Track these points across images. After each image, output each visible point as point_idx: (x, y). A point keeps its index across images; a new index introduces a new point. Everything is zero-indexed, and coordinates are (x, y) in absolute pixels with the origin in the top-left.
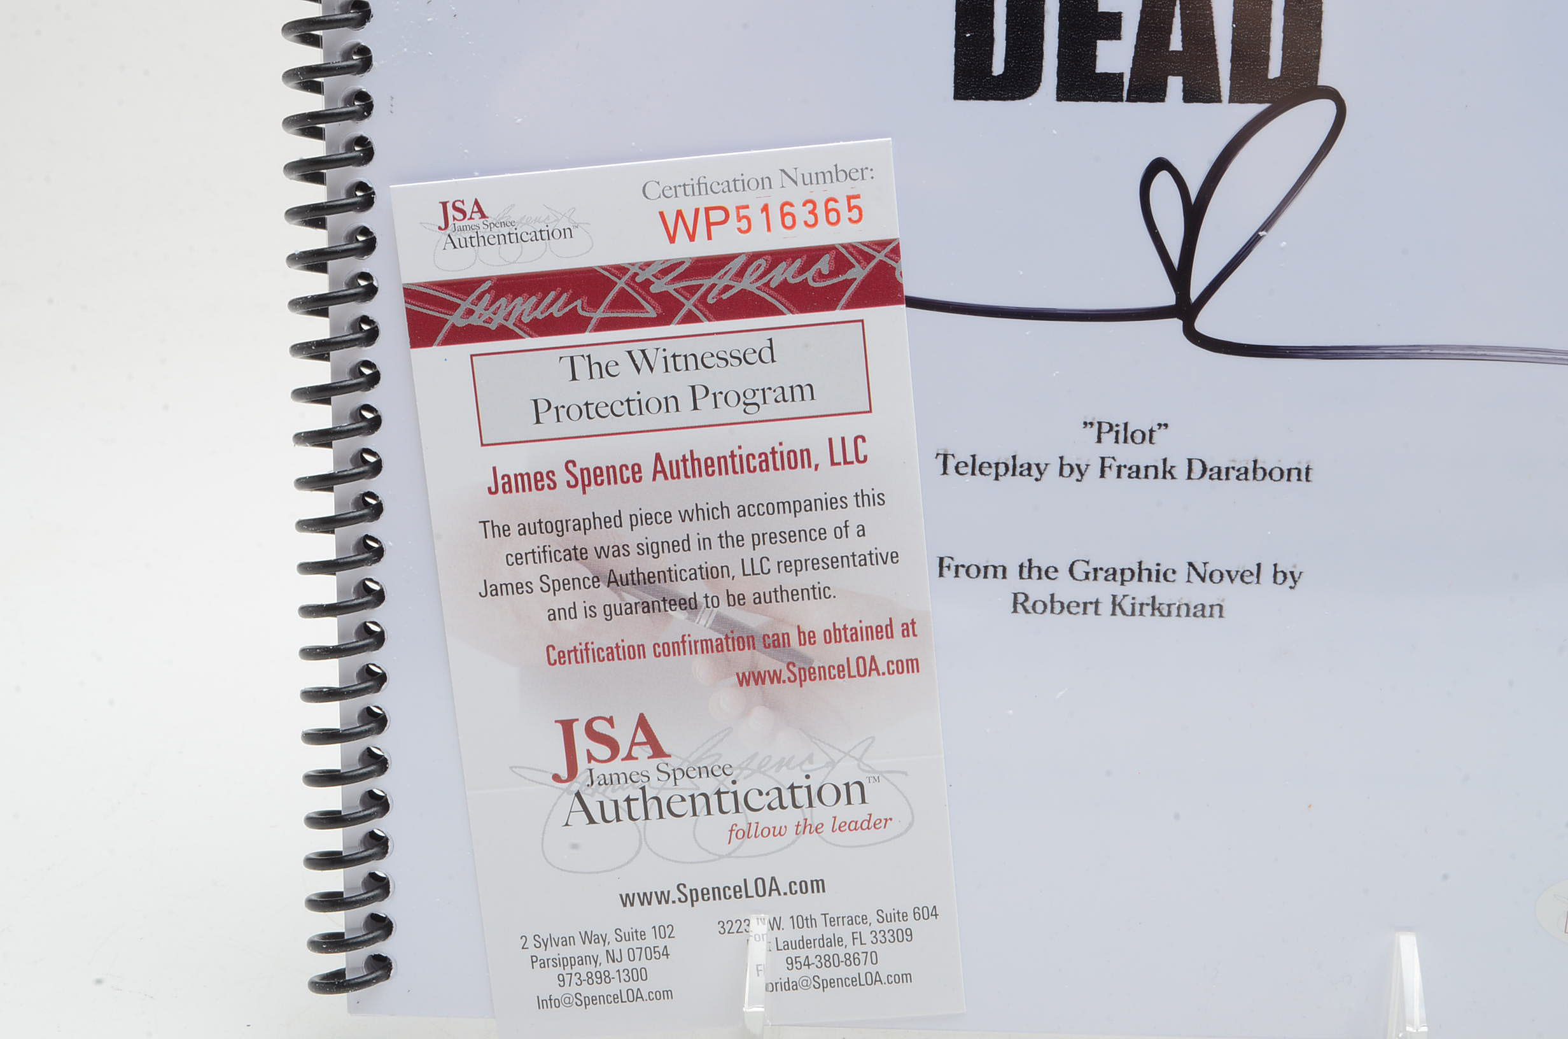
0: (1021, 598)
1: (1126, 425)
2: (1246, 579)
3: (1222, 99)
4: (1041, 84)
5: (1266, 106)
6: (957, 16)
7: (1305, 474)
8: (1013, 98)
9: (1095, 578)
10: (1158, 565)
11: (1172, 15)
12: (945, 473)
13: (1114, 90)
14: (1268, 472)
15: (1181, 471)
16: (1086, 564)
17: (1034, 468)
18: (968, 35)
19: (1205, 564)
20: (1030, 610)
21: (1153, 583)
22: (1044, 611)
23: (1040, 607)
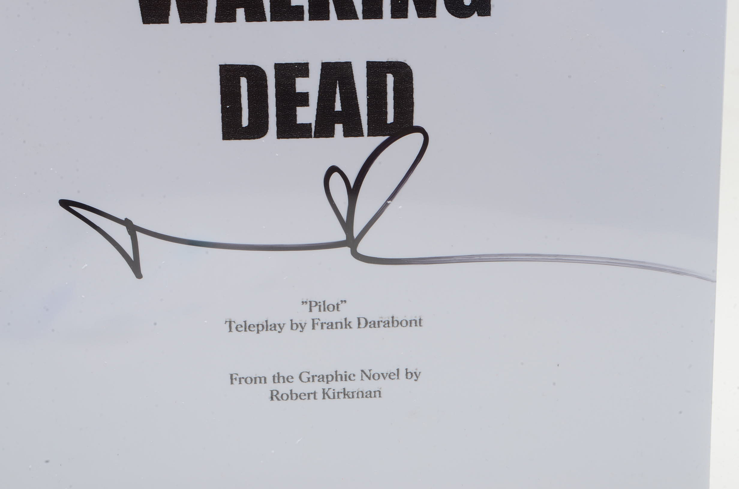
0: (275, 393)
1: (324, 302)
2: (392, 377)
3: (364, 134)
4: (268, 130)
5: (387, 137)
6: (221, 97)
7: (419, 322)
8: (254, 138)
9: (313, 381)
10: (346, 372)
11: (335, 93)
12: (230, 331)
13: (307, 132)
14: (400, 322)
15: (354, 324)
16: (308, 374)
17: (278, 326)
18: (228, 107)
19: (370, 370)
20: (280, 399)
21: (344, 382)
22: (287, 399)
23: (285, 397)
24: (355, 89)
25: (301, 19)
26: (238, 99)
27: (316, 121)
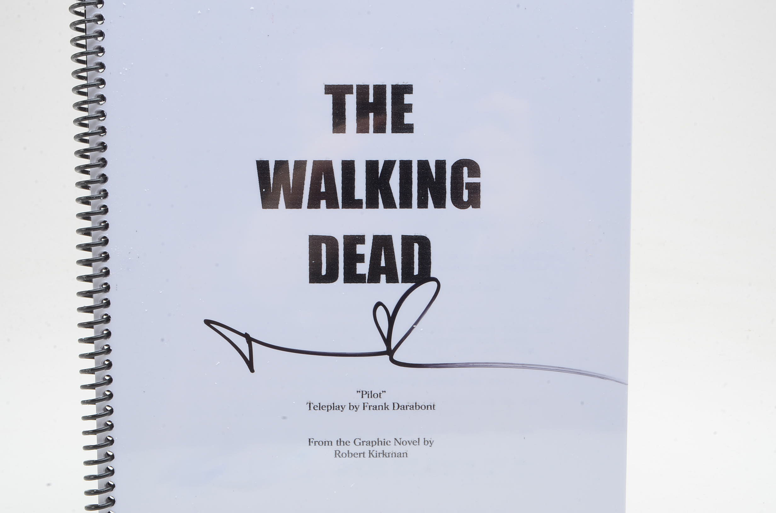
0: (338, 452)
1: (371, 391)
2: (415, 444)
3: (399, 282)
4: (338, 278)
5: (413, 284)
7: (433, 407)
8: (329, 282)
9: (363, 445)
10: (384, 439)
11: (381, 255)
12: (310, 409)
13: (363, 279)
14: (420, 406)
15: (391, 407)
16: (359, 440)
17: (340, 407)
18: (313, 262)
19: (400, 439)
20: (341, 456)
21: (383, 446)
22: (346, 457)
23: (344, 455)
24: (394, 252)
25: (361, 207)
26: (320, 257)
27: (369, 273)
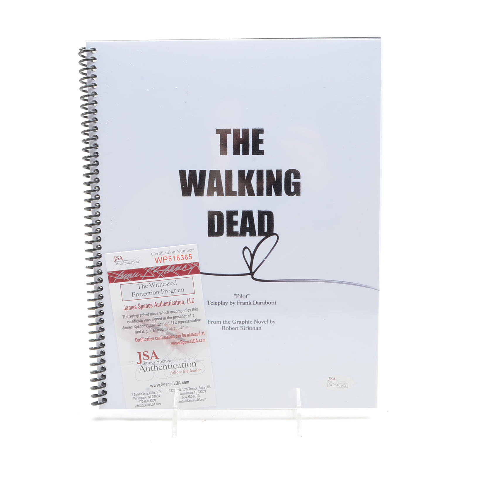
0: (224, 327)
1: (242, 295)
2: (265, 323)
3: (256, 236)
4: (224, 234)
5: (264, 237)
7: (275, 303)
8: (219, 236)
9: (237, 323)
10: (249, 320)
12: (209, 304)
13: (237, 234)
14: (268, 303)
15: (252, 303)
16: (235, 321)
17: (225, 303)
18: (210, 225)
19: (257, 320)
21: (248, 324)
22: (228, 330)
23: (227, 329)
24: (254, 220)
25: (236, 195)
26: (214, 223)
27: (240, 231)
